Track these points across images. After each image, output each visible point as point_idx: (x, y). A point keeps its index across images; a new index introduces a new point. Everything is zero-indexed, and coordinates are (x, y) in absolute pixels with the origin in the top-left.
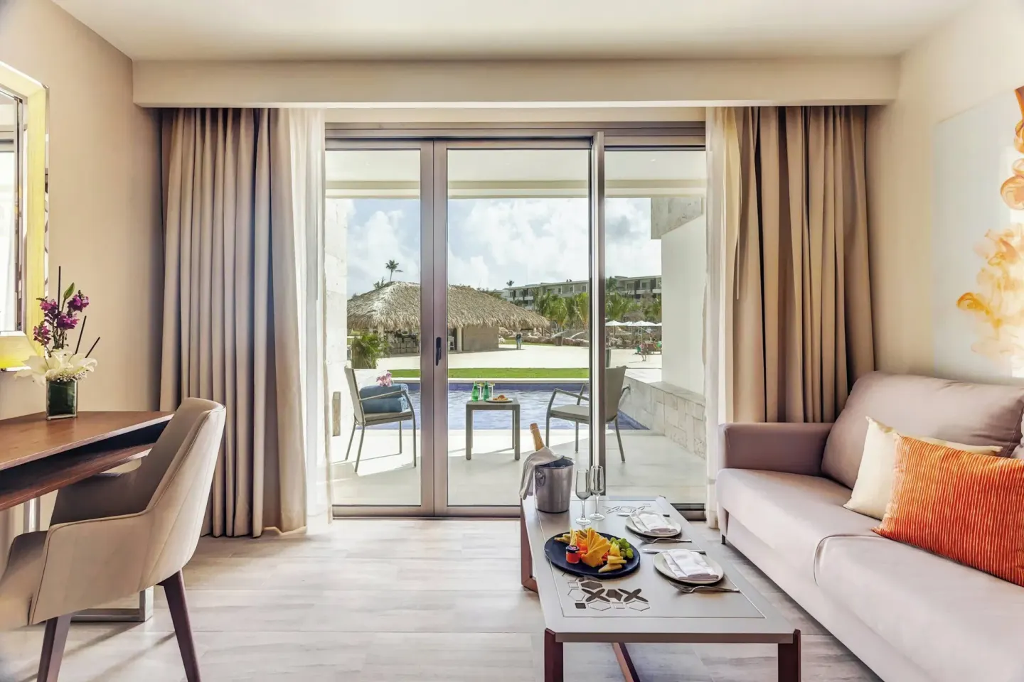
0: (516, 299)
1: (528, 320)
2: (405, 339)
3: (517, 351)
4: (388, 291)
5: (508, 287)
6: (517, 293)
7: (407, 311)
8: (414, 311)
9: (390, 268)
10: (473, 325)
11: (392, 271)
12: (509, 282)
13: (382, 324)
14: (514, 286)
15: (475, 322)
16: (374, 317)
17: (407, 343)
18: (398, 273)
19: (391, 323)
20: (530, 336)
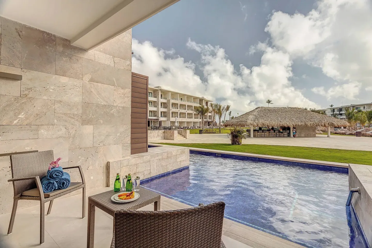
0: (334, 113)
1: (334, 123)
2: (264, 131)
3: (327, 138)
4: (256, 111)
5: (330, 107)
6: (336, 110)
7: (263, 119)
8: (267, 119)
9: (268, 103)
10: (299, 125)
12: (331, 105)
13: (251, 125)
14: (333, 107)
15: (300, 124)
16: (248, 121)
17: (265, 132)
18: (272, 104)
19: (256, 124)
20: (339, 131)
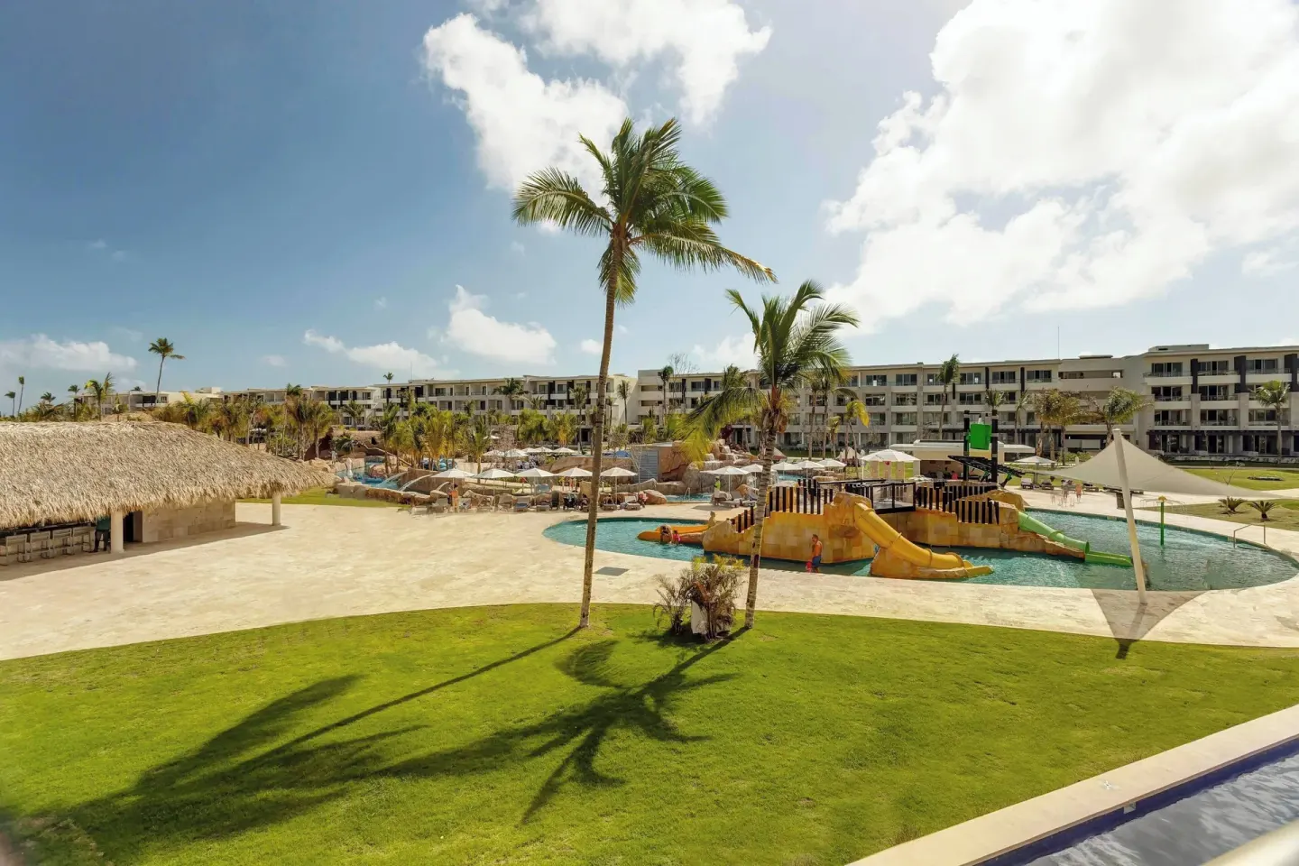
9: (159, 351)
11: (164, 356)
